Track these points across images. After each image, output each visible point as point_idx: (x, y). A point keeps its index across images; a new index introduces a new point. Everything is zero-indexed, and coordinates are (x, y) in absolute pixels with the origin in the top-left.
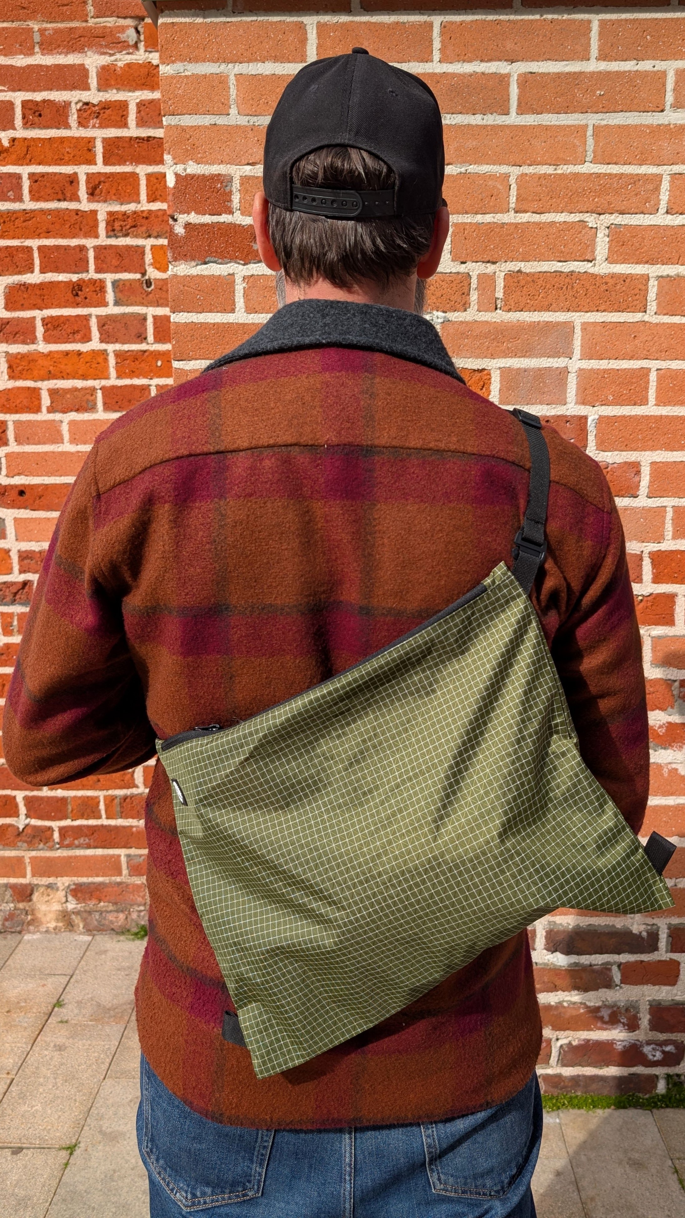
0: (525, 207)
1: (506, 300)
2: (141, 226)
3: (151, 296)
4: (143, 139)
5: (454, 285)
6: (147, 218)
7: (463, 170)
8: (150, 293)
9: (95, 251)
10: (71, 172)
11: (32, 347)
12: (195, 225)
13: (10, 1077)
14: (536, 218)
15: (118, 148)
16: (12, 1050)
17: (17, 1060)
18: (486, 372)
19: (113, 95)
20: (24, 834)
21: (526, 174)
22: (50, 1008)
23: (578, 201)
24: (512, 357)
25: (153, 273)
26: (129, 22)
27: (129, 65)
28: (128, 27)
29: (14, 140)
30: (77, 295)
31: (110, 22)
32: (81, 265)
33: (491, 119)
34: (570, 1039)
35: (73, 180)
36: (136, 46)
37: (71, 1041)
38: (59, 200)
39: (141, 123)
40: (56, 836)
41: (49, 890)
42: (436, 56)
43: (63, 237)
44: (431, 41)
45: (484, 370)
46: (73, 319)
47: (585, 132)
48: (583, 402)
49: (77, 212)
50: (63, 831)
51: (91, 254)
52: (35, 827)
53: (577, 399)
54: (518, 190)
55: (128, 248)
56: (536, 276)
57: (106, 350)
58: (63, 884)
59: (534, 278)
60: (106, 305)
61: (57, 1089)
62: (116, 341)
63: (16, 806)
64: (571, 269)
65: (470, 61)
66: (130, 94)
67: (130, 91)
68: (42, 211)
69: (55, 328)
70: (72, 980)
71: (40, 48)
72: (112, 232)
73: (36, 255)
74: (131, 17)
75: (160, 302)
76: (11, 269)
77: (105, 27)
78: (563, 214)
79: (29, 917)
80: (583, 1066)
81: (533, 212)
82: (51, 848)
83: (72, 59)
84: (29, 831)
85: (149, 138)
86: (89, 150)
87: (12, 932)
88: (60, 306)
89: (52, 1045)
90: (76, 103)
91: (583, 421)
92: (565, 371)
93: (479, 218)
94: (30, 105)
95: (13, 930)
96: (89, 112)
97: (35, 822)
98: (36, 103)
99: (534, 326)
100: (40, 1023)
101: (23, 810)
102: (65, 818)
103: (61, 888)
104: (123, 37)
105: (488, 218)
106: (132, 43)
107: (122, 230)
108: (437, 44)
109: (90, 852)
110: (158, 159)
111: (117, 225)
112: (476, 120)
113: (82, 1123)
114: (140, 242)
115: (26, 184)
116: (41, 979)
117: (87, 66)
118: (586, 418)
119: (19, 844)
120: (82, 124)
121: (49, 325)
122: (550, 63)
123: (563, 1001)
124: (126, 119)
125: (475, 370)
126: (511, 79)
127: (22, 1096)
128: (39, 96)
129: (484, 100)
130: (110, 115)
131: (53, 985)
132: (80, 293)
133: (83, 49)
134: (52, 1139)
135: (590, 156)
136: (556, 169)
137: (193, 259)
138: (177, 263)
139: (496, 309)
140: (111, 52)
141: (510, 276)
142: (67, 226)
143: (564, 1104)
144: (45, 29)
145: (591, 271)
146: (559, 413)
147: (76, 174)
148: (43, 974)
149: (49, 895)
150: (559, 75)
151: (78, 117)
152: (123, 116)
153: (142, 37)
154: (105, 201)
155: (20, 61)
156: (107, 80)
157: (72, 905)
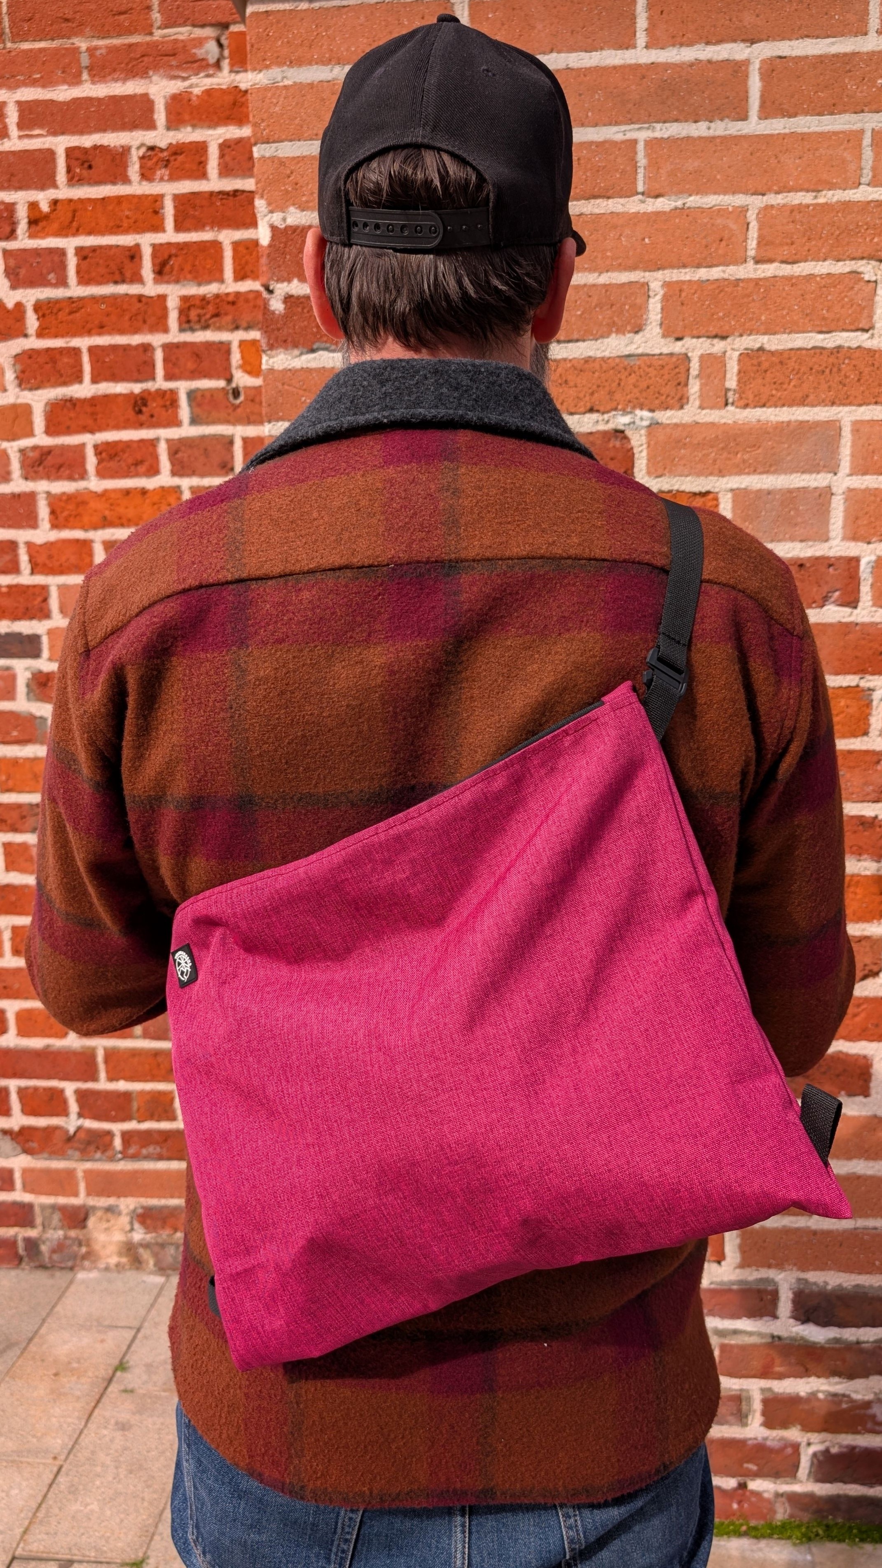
0: (770, 254)
1: (741, 390)
2: (226, 314)
3: (239, 410)
4: (227, 194)
5: (665, 371)
6: (233, 303)
7: (679, 204)
8: (238, 406)
9: (164, 351)
10: (132, 244)
11: (81, 485)
12: (298, 298)
13: (58, 1463)
14: (787, 270)
15: (194, 207)
16: (61, 1426)
17: (66, 1440)
18: (711, 496)
19: (188, 135)
20: (76, 1138)
21: (772, 206)
22: (110, 1372)
23: (848, 244)
24: (749, 474)
25: (242, 379)
26: (209, 32)
27: (209, 92)
28: (207, 39)
29: (55, 203)
30: (140, 412)
31: (183, 33)
32: (145, 371)
33: (721, 128)
34: (827, 1444)
35: (134, 254)
36: (218, 65)
37: (137, 1417)
38: (116, 282)
39: (226, 171)
40: (118, 1143)
41: (109, 1215)
42: (641, 38)
43: (122, 332)
44: (633, 18)
45: (708, 493)
46: (135, 445)
47: (861, 140)
48: (854, 537)
49: (140, 298)
50: (127, 1137)
51: (159, 356)
52: (90, 1131)
53: (844, 533)
54: (760, 229)
55: (208, 345)
56: (786, 355)
57: (179, 487)
58: (128, 1206)
59: (782, 358)
60: (178, 423)
61: (119, 1482)
62: (193, 473)
63: (65, 1102)
64: (838, 343)
65: (690, 44)
66: (211, 132)
67: (210, 127)
68: (94, 299)
69: (112, 457)
70: (140, 1335)
71: (90, 75)
72: (186, 323)
73: (86, 359)
74: (212, 25)
75: (252, 418)
76: (53, 379)
77: (176, 41)
78: (827, 263)
79: (84, 1250)
80: (845, 1482)
81: (782, 262)
82: (112, 1159)
83: (131, 87)
84: (82, 1135)
85: (236, 193)
86: (156, 212)
87: (62, 1269)
88: (118, 427)
89: (113, 1421)
90: (138, 148)
91: (853, 564)
92: (827, 493)
93: (703, 274)
94: (77, 154)
95: (63, 1265)
96: (155, 160)
97: (90, 1124)
98: (85, 151)
99: (782, 428)
100: (97, 1391)
101: (74, 1107)
102: (128, 1118)
103: (125, 1211)
104: (200, 53)
105: (716, 273)
106: (212, 60)
107: (199, 321)
108: (642, 23)
109: (162, 1165)
110: (248, 221)
111: (193, 314)
112: (700, 129)
113: (152, 1530)
114: (223, 336)
115: (72, 262)
116: (99, 1332)
117: (152, 97)
118: (856, 560)
119: (70, 1152)
120: (146, 175)
121: (104, 455)
122: (808, 41)
123: (818, 1391)
124: (204, 167)
125: (695, 494)
126: (751, 68)
127: (73, 1490)
128: (87, 141)
129: (711, 100)
130: (183, 163)
131: (115, 1341)
132: (144, 409)
133: (147, 73)
134: (112, 1551)
135: (866, 178)
136: (816, 197)
137: (295, 346)
138: (274, 352)
139: (726, 404)
140: (184, 75)
141: (749, 357)
142: (127, 318)
143: (817, 1535)
144: (96, 48)
145: (868, 344)
146: (818, 554)
147: (137, 246)
148: (101, 1325)
149: (108, 1221)
150: (821, 59)
151: (141, 167)
152: (201, 163)
153: (226, 53)
154: (177, 281)
155: (63, 93)
156: (179, 114)
157: (139, 1235)
